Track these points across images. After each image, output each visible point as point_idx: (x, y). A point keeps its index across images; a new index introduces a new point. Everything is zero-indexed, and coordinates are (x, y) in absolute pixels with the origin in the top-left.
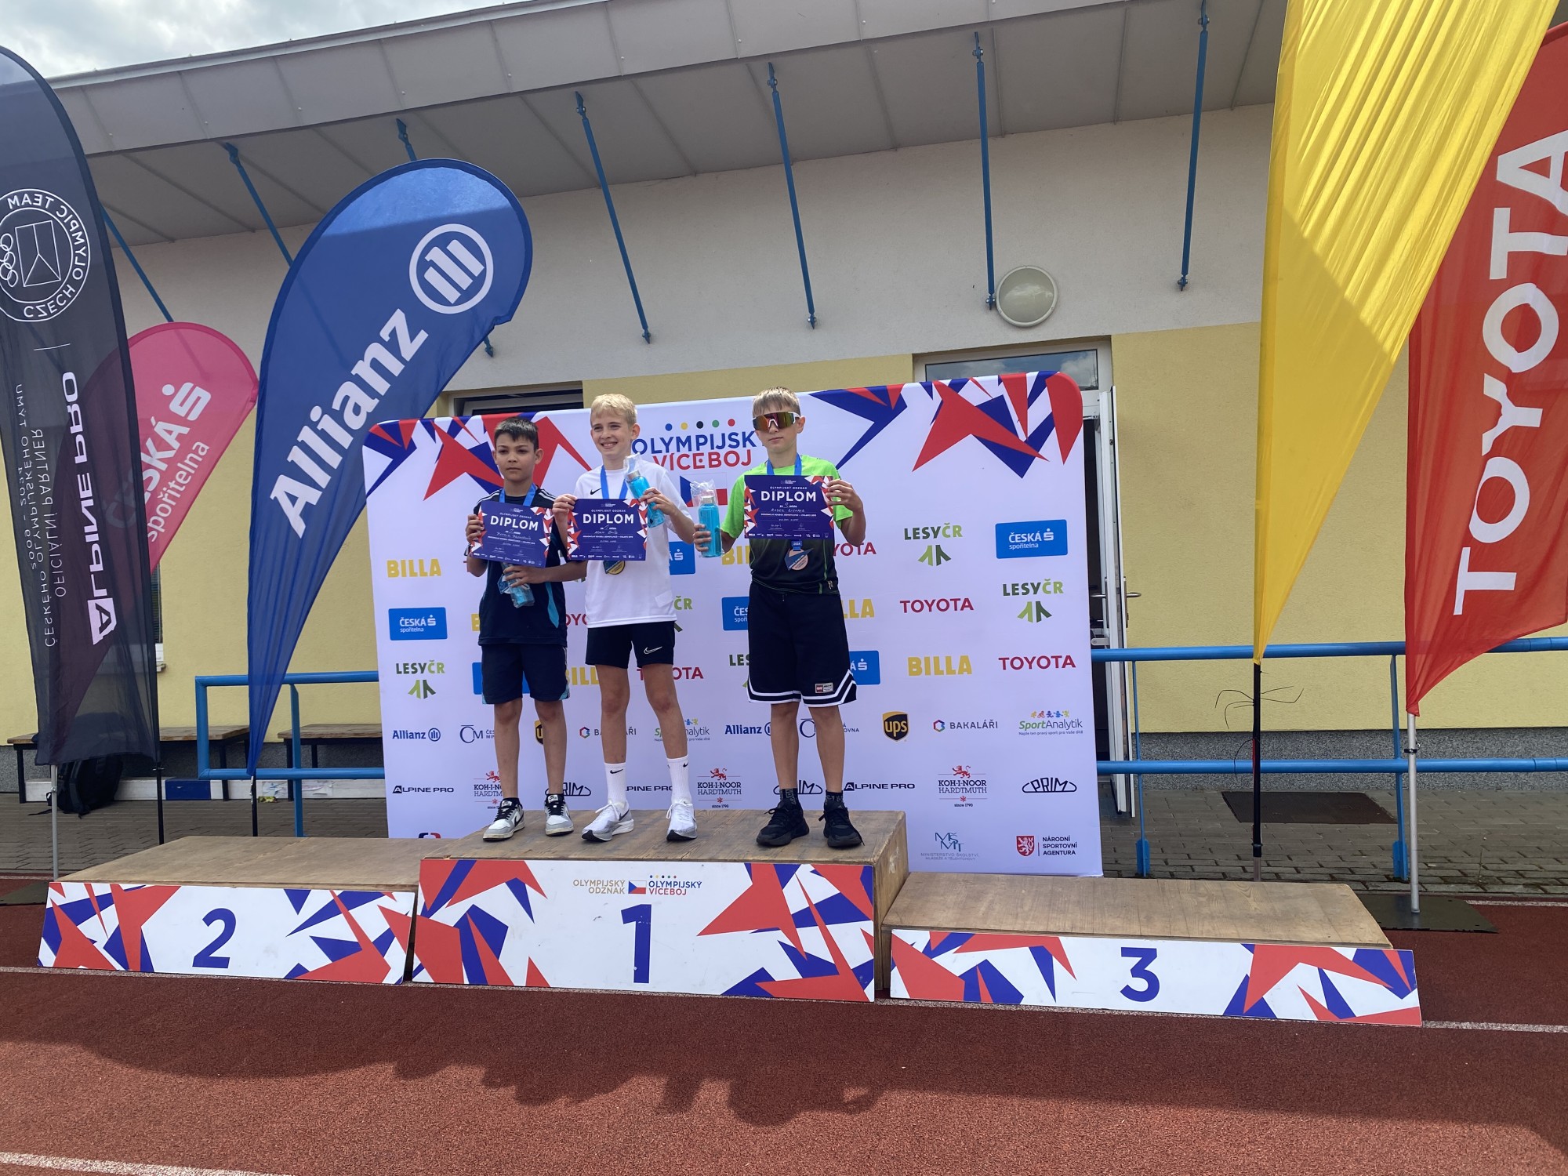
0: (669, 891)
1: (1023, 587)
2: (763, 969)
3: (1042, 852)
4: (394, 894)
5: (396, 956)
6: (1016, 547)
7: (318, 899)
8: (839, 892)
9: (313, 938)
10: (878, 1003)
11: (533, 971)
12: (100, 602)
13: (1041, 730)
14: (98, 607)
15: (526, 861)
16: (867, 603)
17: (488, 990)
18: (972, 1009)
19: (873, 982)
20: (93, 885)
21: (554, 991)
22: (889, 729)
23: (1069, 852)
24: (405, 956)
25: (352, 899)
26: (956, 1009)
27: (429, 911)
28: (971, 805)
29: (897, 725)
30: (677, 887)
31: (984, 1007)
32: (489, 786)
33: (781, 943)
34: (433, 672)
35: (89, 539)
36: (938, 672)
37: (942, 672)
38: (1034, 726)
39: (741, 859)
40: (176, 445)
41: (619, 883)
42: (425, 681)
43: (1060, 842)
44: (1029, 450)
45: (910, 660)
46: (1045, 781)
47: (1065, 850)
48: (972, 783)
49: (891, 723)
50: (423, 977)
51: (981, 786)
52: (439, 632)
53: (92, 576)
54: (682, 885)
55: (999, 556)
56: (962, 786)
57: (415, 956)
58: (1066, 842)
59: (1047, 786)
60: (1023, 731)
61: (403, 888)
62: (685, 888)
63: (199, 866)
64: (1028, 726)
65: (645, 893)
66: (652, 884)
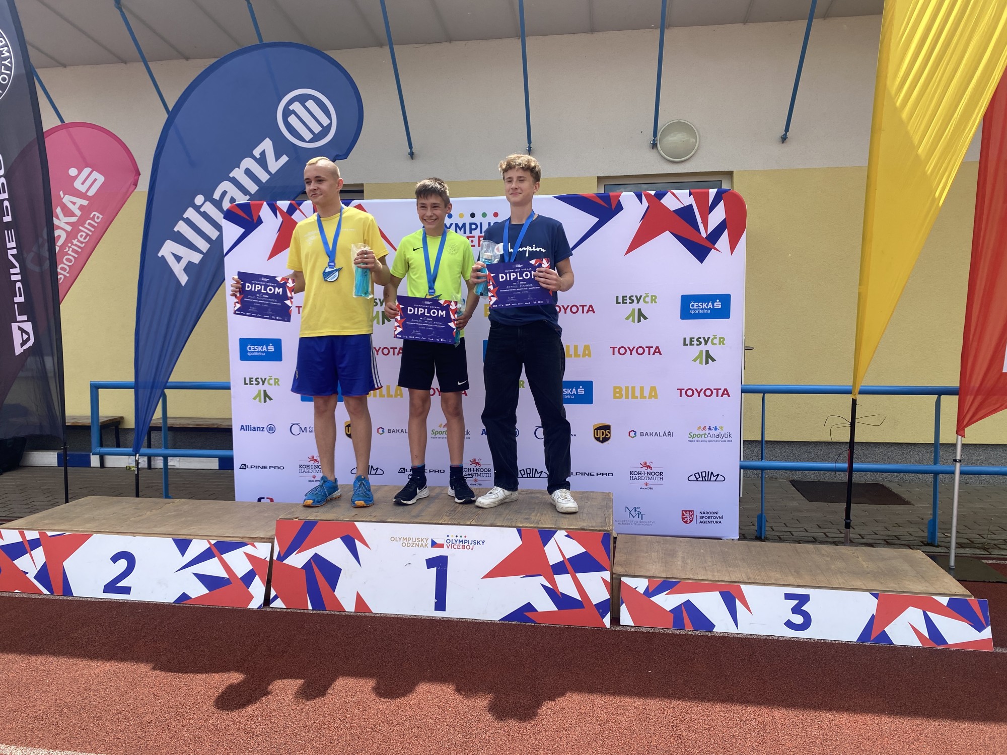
0: (461, 546)
1: (698, 340)
2: (529, 603)
3: (698, 522)
4: (256, 544)
5: (257, 589)
6: (694, 312)
7: (198, 547)
8: (585, 550)
9: (195, 574)
10: (612, 628)
11: (360, 601)
12: (21, 325)
13: (703, 439)
14: (20, 328)
15: (355, 523)
16: (587, 347)
17: (327, 614)
18: (680, 634)
19: (609, 614)
20: (25, 532)
21: (376, 616)
22: (597, 435)
23: (717, 522)
24: (264, 588)
25: (223, 547)
26: (669, 634)
27: (282, 558)
28: (651, 488)
29: (603, 432)
30: (467, 544)
31: (689, 633)
32: (310, 466)
33: (543, 586)
34: (271, 385)
35: (13, 278)
36: (634, 397)
37: (637, 398)
38: (699, 436)
39: (514, 525)
40: (78, 213)
41: (424, 540)
42: (265, 391)
43: (711, 515)
44: (708, 244)
45: (615, 388)
46: (704, 474)
47: (714, 520)
48: (653, 474)
49: (599, 431)
50: (278, 604)
51: (659, 476)
52: (276, 356)
53: (16, 305)
54: (470, 542)
55: (682, 318)
56: (646, 475)
57: (272, 589)
58: (716, 515)
59: (705, 477)
60: (691, 439)
61: (262, 540)
62: (473, 544)
63: (104, 519)
64: (695, 436)
65: (443, 547)
66: (448, 541)
